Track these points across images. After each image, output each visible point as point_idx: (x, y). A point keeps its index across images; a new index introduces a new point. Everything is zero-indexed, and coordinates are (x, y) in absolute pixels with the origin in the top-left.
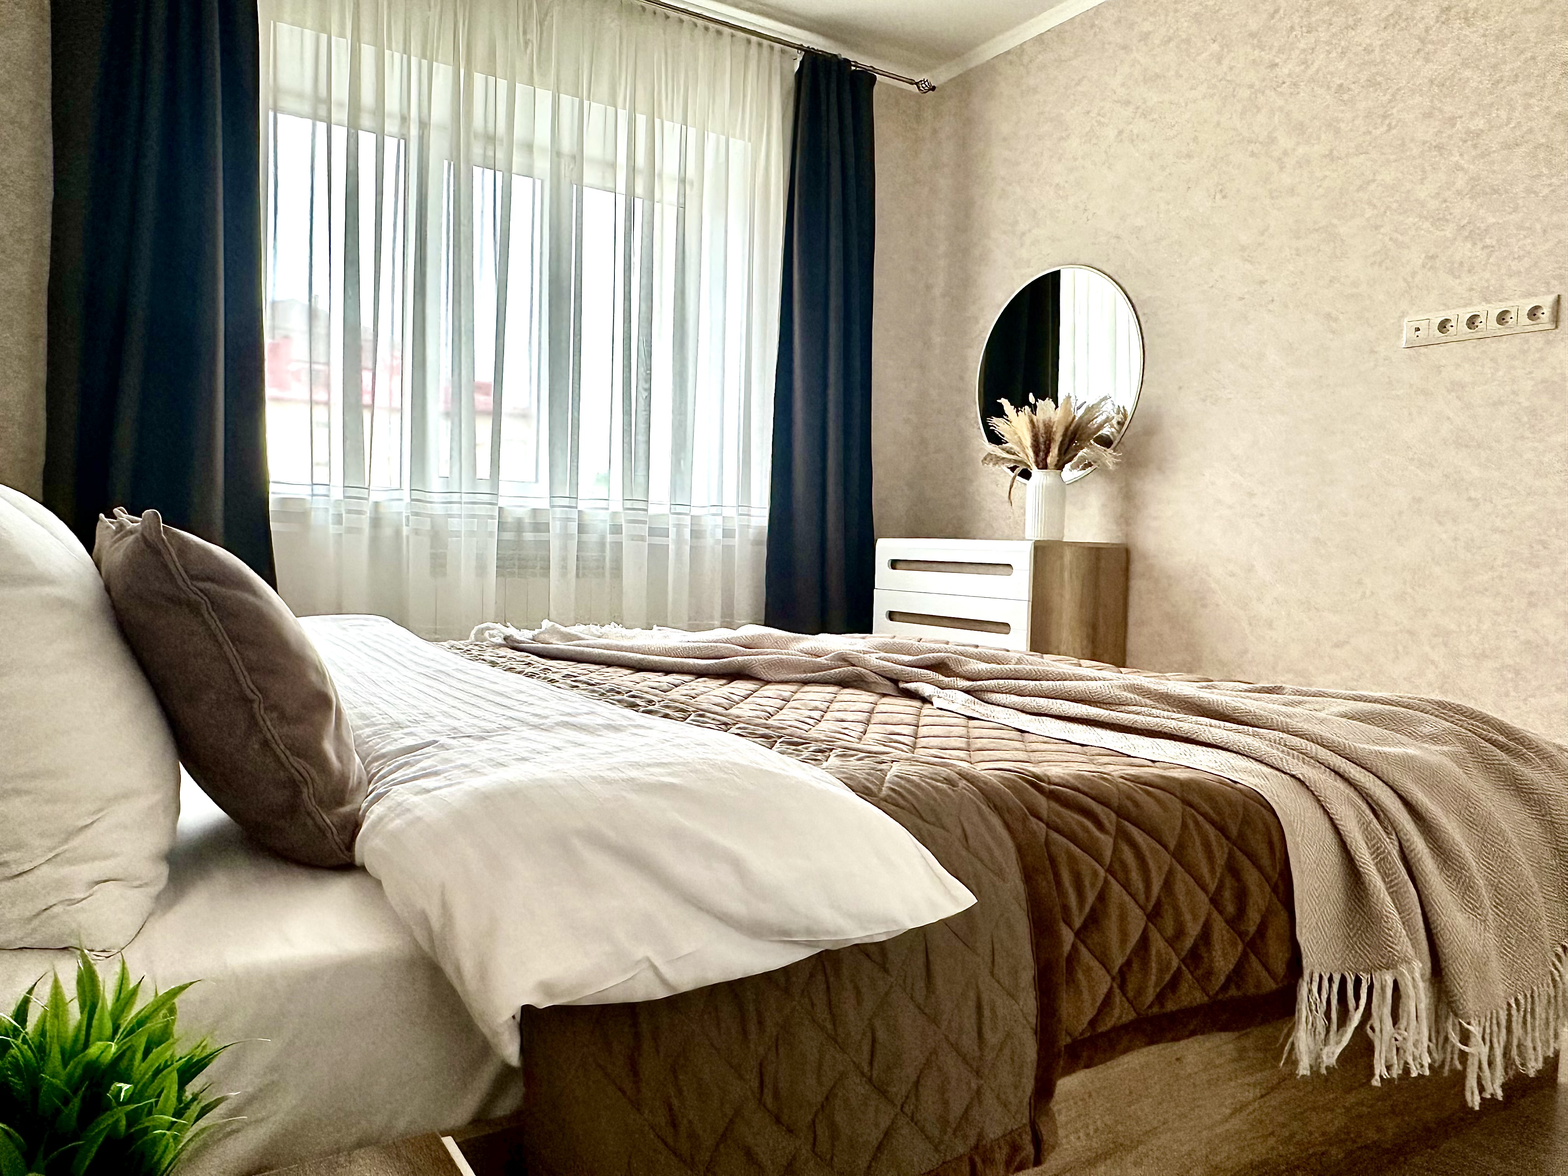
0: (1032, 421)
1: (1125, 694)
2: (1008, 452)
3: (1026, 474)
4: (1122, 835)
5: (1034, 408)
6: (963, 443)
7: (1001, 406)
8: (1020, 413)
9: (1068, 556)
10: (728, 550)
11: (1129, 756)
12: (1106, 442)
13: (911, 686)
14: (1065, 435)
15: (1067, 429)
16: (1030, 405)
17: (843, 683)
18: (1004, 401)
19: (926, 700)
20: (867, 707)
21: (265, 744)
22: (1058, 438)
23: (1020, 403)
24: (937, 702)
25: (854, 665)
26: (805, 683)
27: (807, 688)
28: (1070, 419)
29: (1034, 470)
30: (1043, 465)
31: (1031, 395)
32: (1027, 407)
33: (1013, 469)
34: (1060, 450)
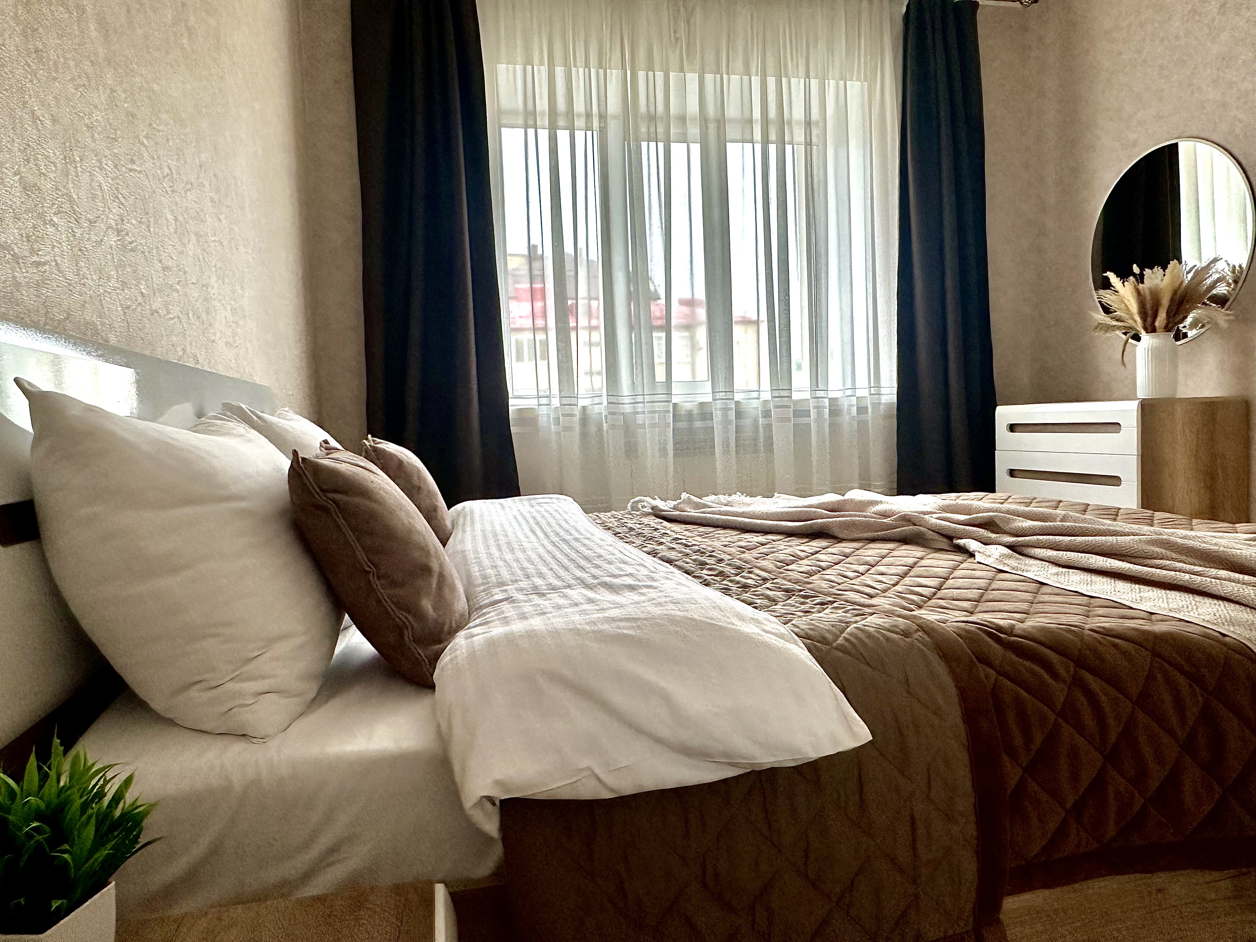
0: (1138, 290)
1: (1153, 548)
2: (1117, 320)
3: (1137, 338)
5: (1140, 278)
7: (1107, 278)
8: (1126, 283)
10: (861, 424)
11: (1131, 608)
12: (1221, 301)
13: (961, 542)
14: (1172, 300)
15: (1175, 293)
16: (1134, 275)
17: (905, 540)
18: (1111, 275)
19: (972, 555)
20: (912, 561)
22: (1165, 302)
23: (1124, 275)
24: (978, 558)
25: (915, 525)
26: (873, 540)
27: (872, 545)
28: (1179, 283)
29: (1144, 335)
30: (1151, 329)
31: (1135, 266)
32: (1131, 278)
33: (1125, 334)
34: (1168, 313)
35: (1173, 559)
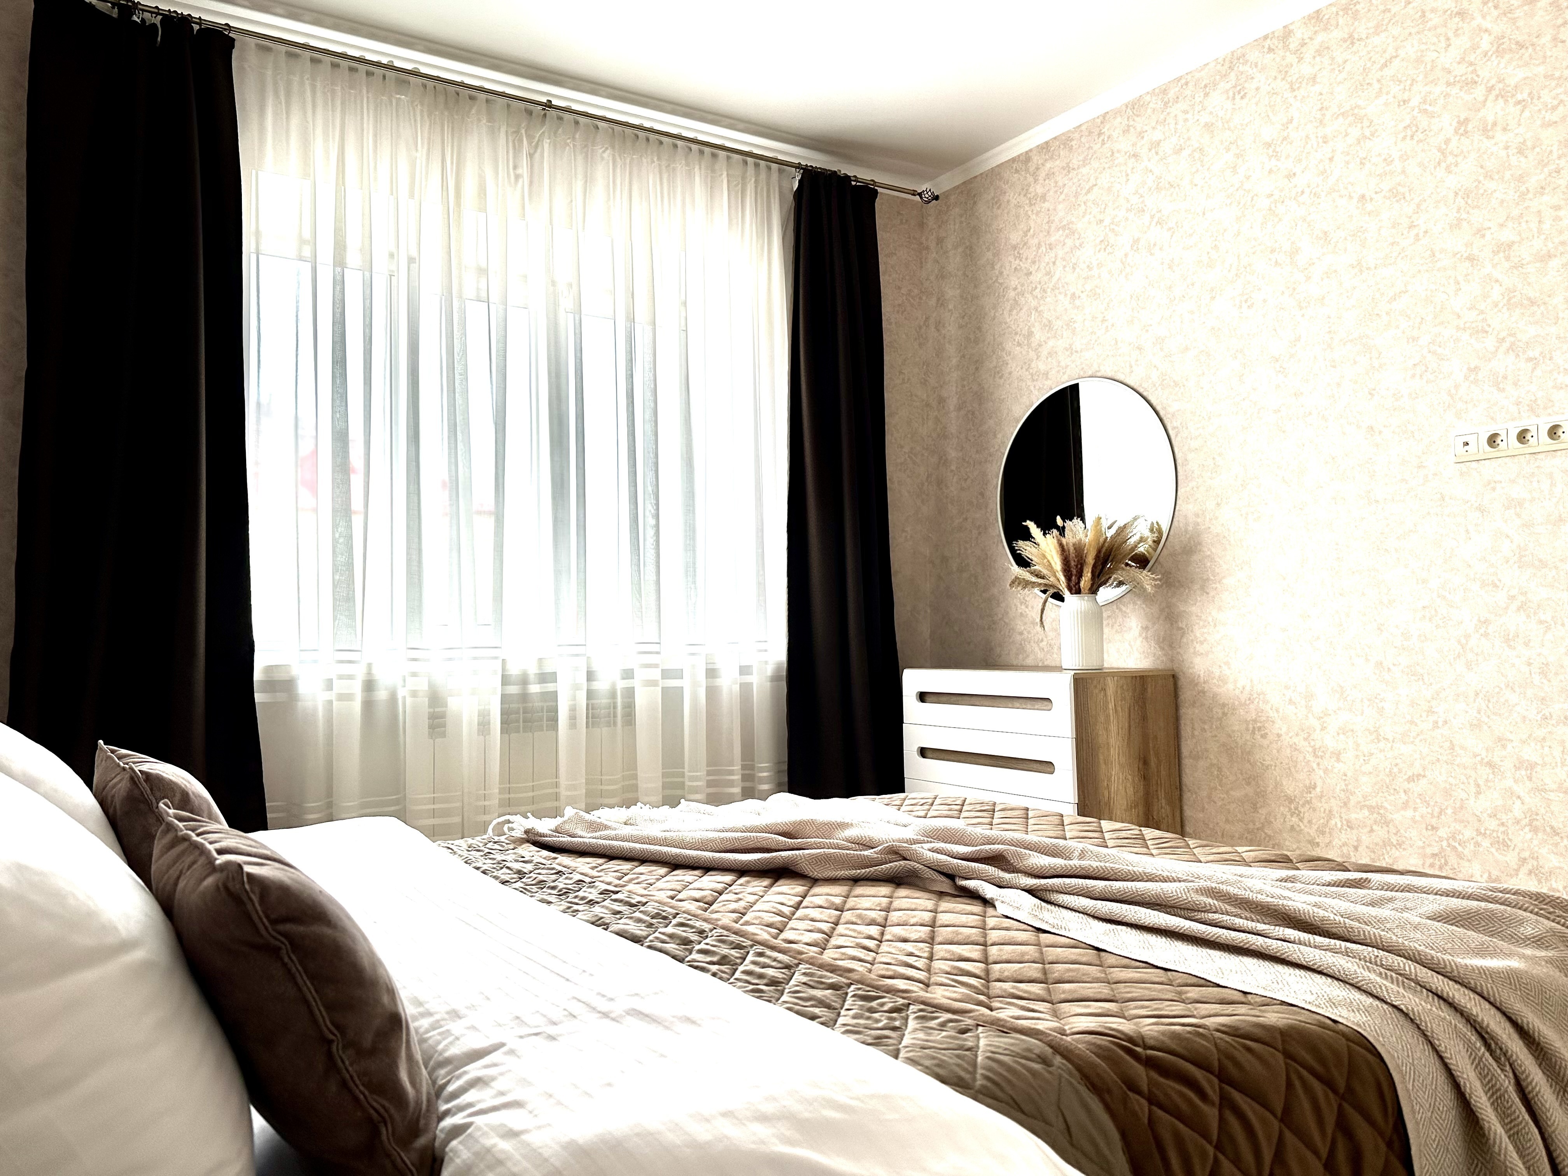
0: (1061, 545)
1: (1202, 898)
2: (1037, 576)
3: (1058, 597)
4: (1226, 1102)
5: (1062, 531)
6: (986, 562)
7: (1027, 529)
8: (1048, 536)
9: (1111, 686)
10: (746, 689)
11: (1218, 986)
12: (1142, 561)
13: (971, 884)
14: (1097, 557)
15: (1099, 551)
16: (1057, 528)
17: (897, 880)
18: (1031, 525)
19: (987, 903)
20: (927, 916)
21: (344, 1084)
22: (1090, 560)
23: (1047, 526)
24: (1001, 909)
25: (905, 859)
26: (856, 881)
27: (859, 890)
28: (1102, 540)
29: (1067, 594)
30: (1076, 590)
31: (1059, 519)
32: (1055, 531)
33: (1044, 592)
34: (1093, 572)
35: (1228, 914)
